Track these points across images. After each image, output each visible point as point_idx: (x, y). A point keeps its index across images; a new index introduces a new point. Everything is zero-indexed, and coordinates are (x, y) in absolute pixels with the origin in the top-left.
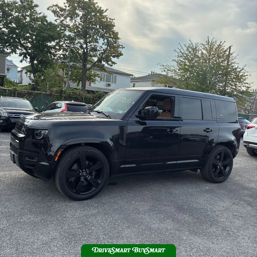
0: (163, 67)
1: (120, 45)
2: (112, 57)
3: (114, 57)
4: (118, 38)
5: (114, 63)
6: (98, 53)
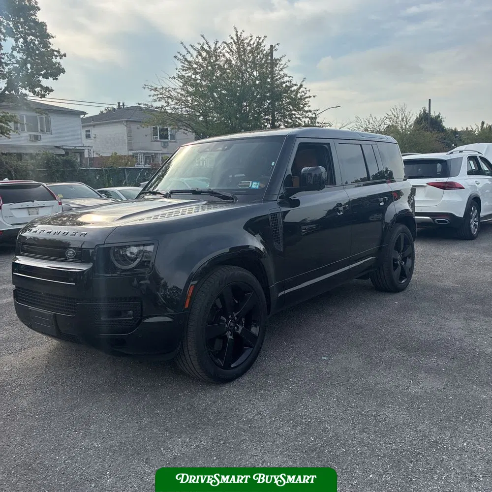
4: (49, 36)
5: (48, 90)
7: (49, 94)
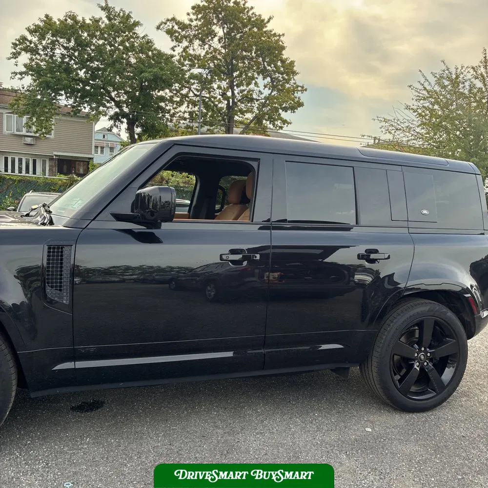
0: (387, 124)
1: (298, 86)
2: (280, 111)
3: (285, 109)
4: (295, 73)
5: (285, 122)
6: (256, 105)
7: (287, 126)
